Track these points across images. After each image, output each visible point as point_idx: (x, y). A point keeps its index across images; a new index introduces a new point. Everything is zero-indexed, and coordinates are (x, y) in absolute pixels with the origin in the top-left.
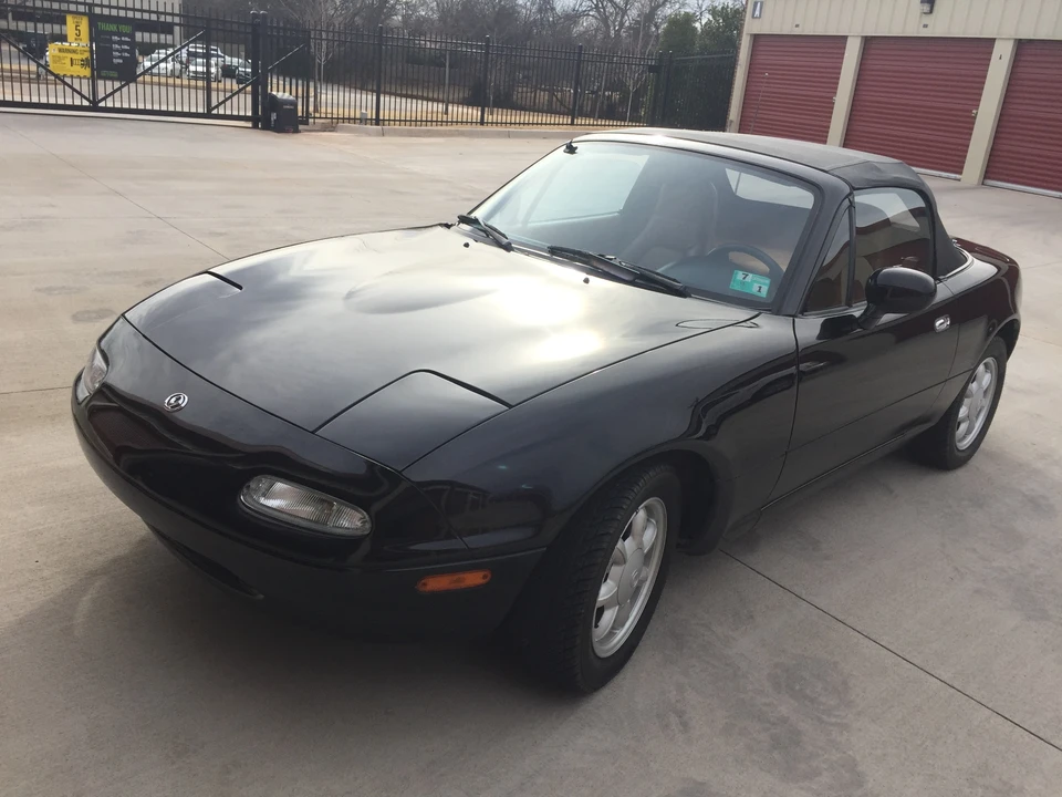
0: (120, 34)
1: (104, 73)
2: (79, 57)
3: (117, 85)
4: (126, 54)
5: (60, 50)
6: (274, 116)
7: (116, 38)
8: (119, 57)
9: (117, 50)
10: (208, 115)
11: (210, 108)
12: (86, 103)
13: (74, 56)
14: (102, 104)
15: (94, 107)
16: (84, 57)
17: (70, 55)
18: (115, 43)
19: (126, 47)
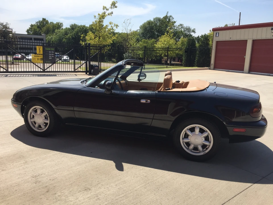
0: (51, 51)
1: (46, 62)
2: (40, 58)
3: (50, 64)
4: (53, 56)
5: (35, 56)
6: (92, 71)
7: (50, 52)
8: (51, 57)
9: (50, 55)
10: (75, 72)
11: (75, 70)
12: (42, 70)
13: (39, 58)
14: (46, 70)
15: (44, 71)
16: (41, 58)
17: (37, 57)
18: (50, 53)
19: (53, 54)
